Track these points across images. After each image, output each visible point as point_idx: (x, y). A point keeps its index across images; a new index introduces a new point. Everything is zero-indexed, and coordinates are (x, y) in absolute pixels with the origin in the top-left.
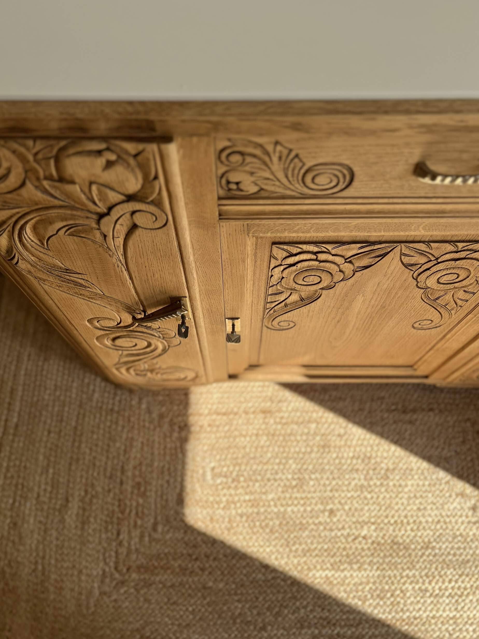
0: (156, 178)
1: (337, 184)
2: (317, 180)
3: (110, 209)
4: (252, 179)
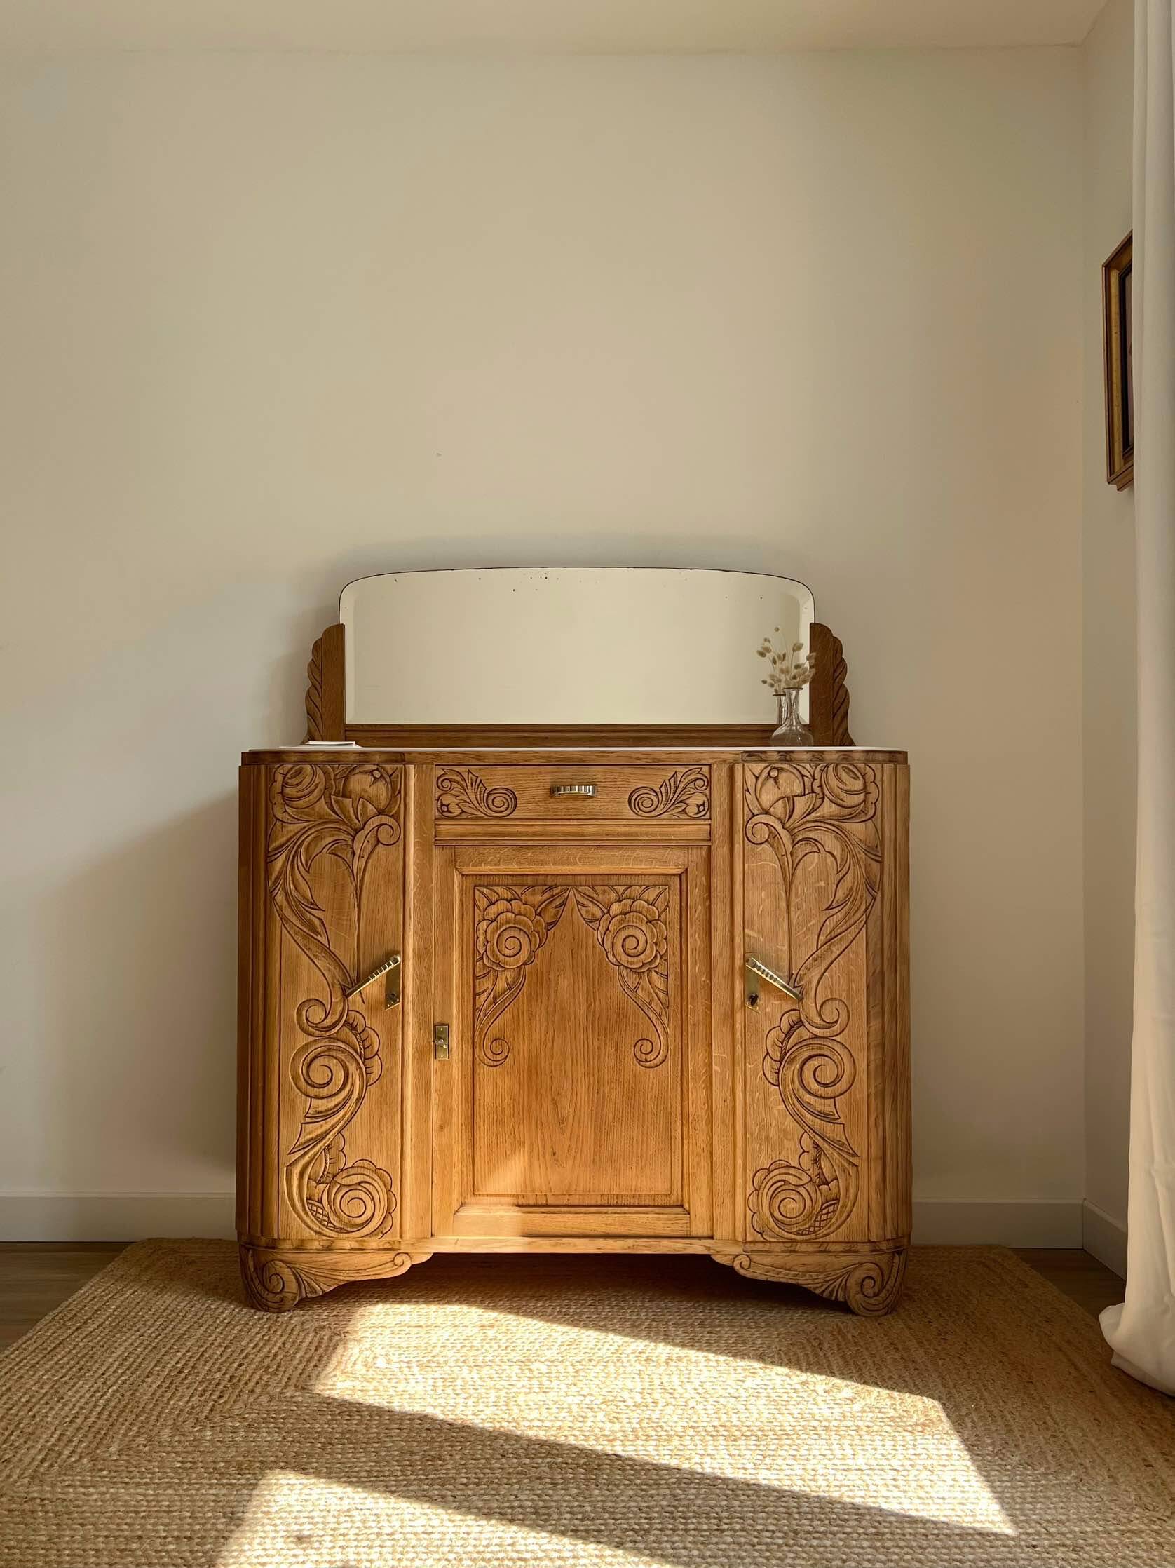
0: (400, 792)
1: (507, 808)
2: (496, 802)
3: (365, 823)
4: (457, 801)
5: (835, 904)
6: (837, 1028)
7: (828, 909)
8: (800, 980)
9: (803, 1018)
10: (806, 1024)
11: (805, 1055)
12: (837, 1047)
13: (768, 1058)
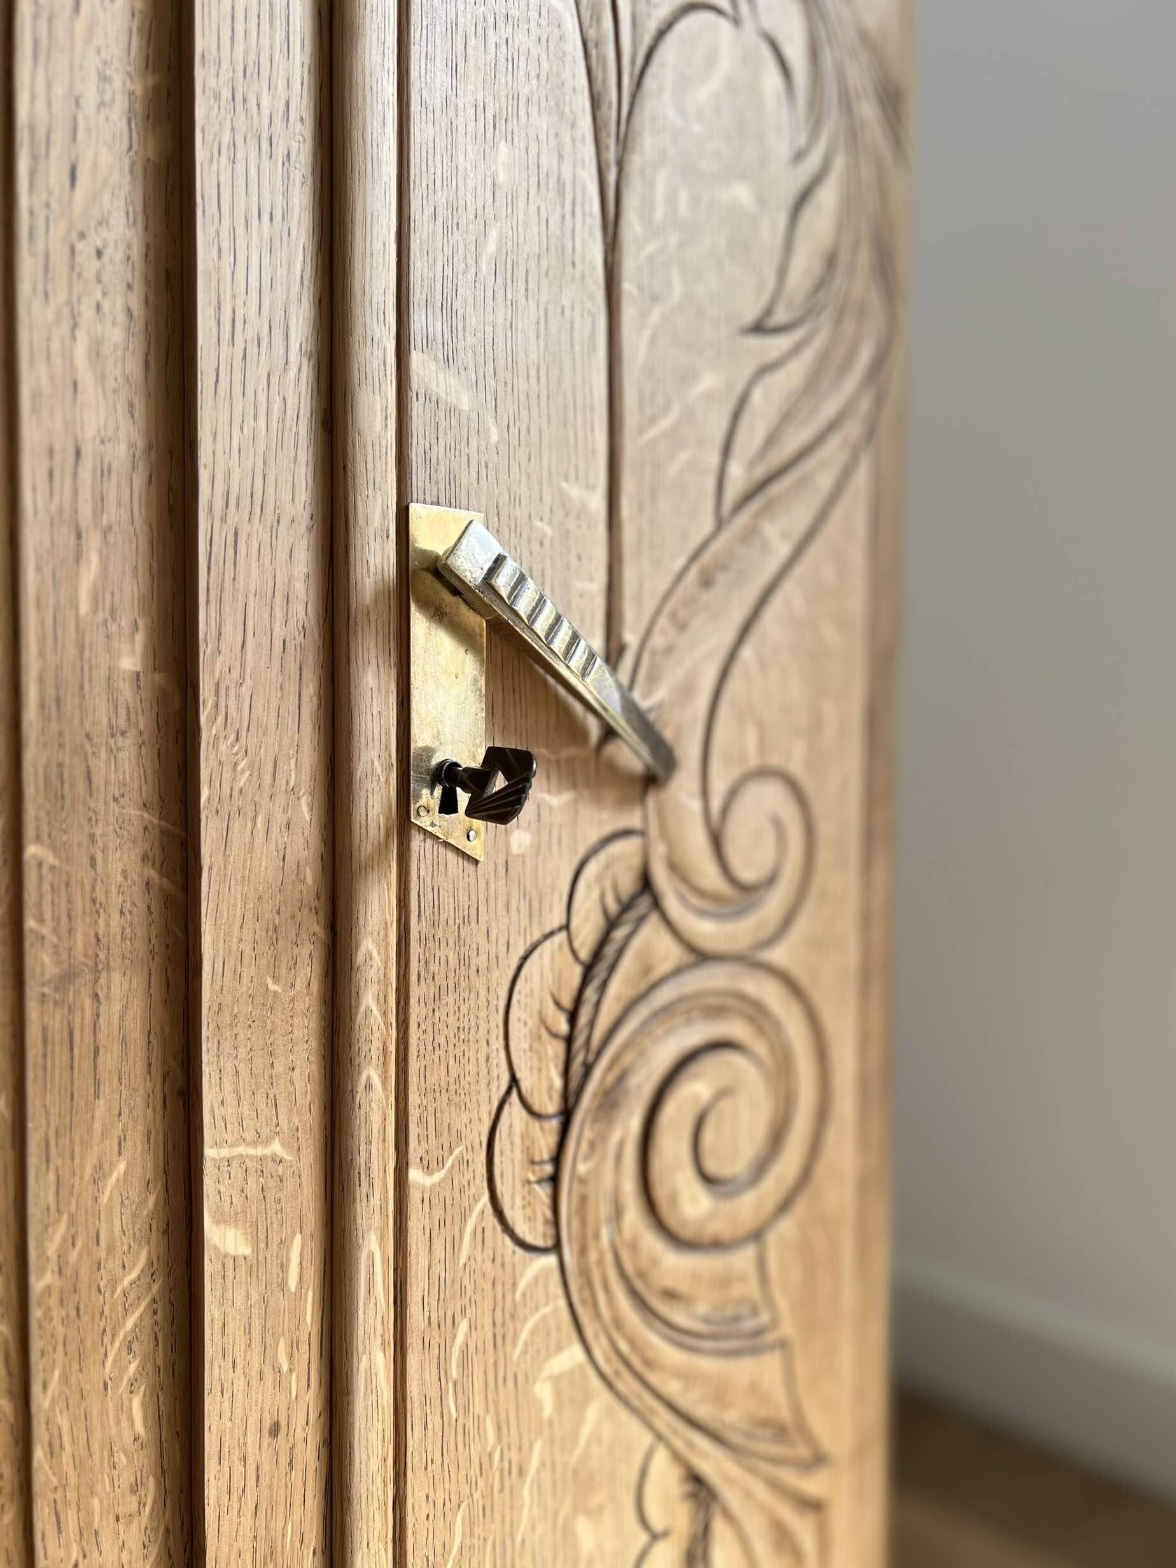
5: (780, 316)
6: (774, 904)
7: (759, 328)
8: (653, 679)
9: (661, 877)
10: (672, 905)
11: (665, 1054)
12: (770, 993)
13: (514, 1111)
